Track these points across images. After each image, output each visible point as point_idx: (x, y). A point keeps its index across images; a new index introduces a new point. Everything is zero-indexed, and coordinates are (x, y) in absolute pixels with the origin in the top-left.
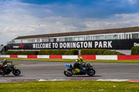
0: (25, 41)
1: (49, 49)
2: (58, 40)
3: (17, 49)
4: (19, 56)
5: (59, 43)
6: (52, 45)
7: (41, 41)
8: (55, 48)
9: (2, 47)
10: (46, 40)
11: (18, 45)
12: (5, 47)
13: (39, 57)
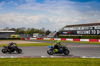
0: (72, 29)
1: (89, 34)
2: (96, 28)
3: (66, 34)
4: (67, 39)
5: (96, 30)
6: (91, 32)
7: (83, 29)
8: (93, 34)
9: (56, 33)
10: (87, 28)
11: (66, 31)
12: (58, 33)
13: (81, 40)
